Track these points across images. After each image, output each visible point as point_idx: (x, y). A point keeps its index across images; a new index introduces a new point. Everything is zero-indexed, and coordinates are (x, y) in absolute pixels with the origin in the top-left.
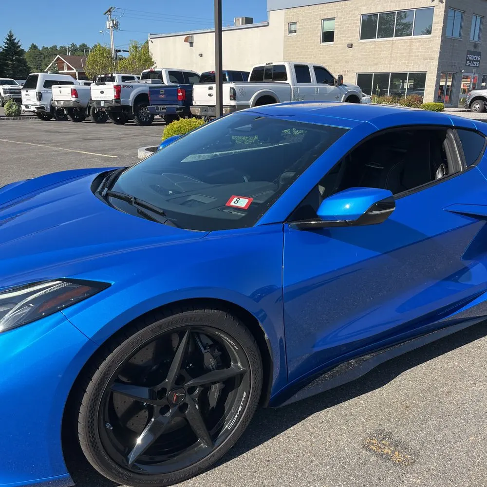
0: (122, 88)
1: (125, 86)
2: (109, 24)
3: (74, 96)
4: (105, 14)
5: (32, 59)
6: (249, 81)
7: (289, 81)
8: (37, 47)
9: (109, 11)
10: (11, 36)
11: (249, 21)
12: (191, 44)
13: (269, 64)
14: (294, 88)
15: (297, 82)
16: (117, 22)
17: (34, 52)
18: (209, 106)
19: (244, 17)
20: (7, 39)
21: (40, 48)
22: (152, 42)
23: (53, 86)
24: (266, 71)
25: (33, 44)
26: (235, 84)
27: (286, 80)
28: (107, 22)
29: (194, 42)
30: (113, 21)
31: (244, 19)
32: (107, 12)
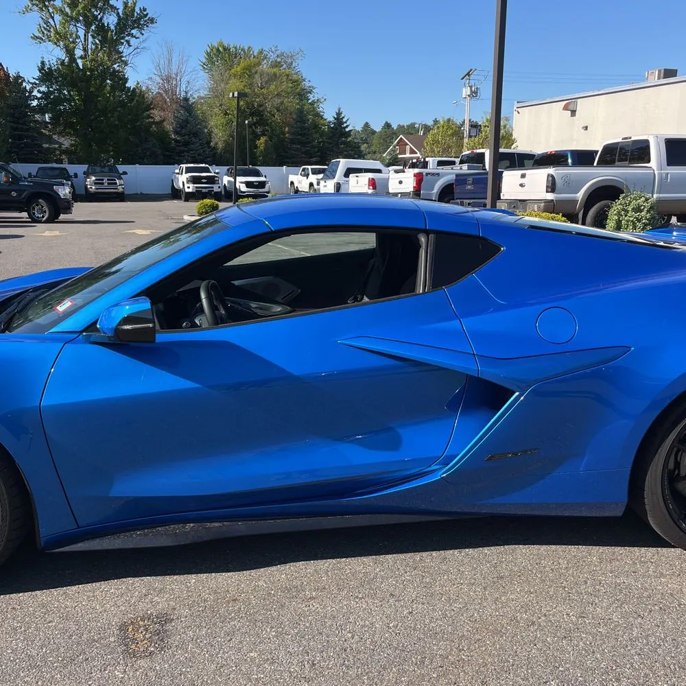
0: (424, 177)
1: (429, 174)
2: (466, 91)
3: (371, 187)
4: (462, 79)
5: (382, 141)
6: (595, 164)
7: (653, 163)
8: (391, 126)
9: (468, 74)
10: (339, 114)
11: (669, 73)
12: (573, 113)
13: (626, 138)
14: (661, 175)
15: (668, 165)
16: (477, 89)
17: (386, 132)
18: (520, 200)
19: (662, 68)
20: (334, 118)
21: (395, 126)
22: (519, 113)
23: (351, 175)
24: (620, 149)
25: (387, 122)
26: (555, 170)
27: (649, 161)
28: (464, 89)
29: (577, 109)
30: (471, 87)
31: (662, 71)
32: (465, 76)
